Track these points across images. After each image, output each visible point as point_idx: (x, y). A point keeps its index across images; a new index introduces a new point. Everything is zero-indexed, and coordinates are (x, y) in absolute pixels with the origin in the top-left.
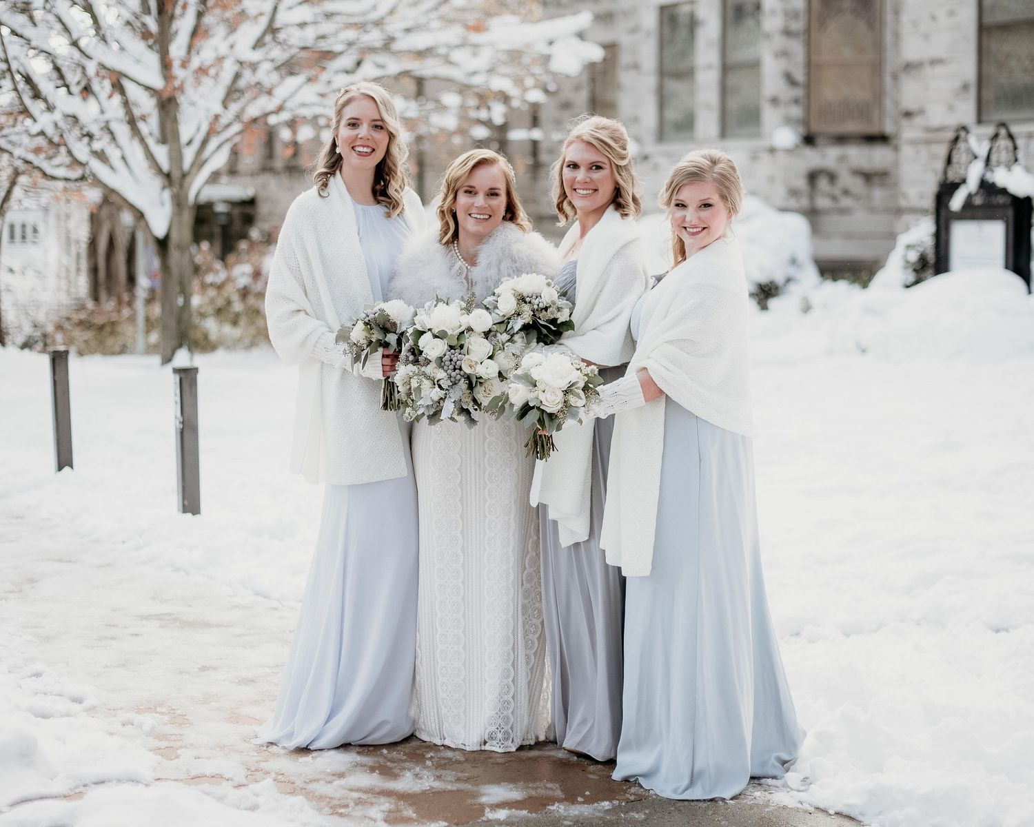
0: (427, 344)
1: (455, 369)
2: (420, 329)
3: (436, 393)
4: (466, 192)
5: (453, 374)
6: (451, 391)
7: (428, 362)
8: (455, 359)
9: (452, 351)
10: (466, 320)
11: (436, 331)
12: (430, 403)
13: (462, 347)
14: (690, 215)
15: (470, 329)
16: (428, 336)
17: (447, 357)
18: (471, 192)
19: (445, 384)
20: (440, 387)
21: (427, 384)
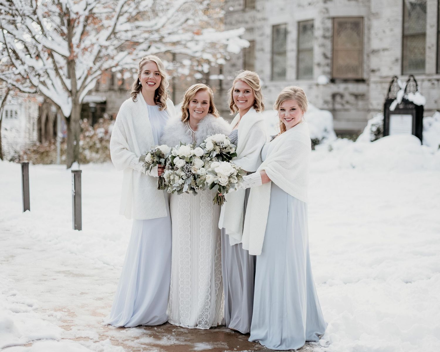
0: (177, 161)
1: (188, 172)
2: (174, 155)
3: (181, 181)
4: (193, 101)
5: (188, 173)
6: (187, 180)
7: (177, 169)
8: (188, 167)
9: (187, 164)
10: (193, 152)
11: (180, 156)
12: (178, 185)
13: (191, 162)
14: (287, 114)
15: (194, 155)
16: (177, 158)
17: (185, 167)
18: (195, 101)
19: (184, 178)
20: (182, 179)
21: (177, 178)
